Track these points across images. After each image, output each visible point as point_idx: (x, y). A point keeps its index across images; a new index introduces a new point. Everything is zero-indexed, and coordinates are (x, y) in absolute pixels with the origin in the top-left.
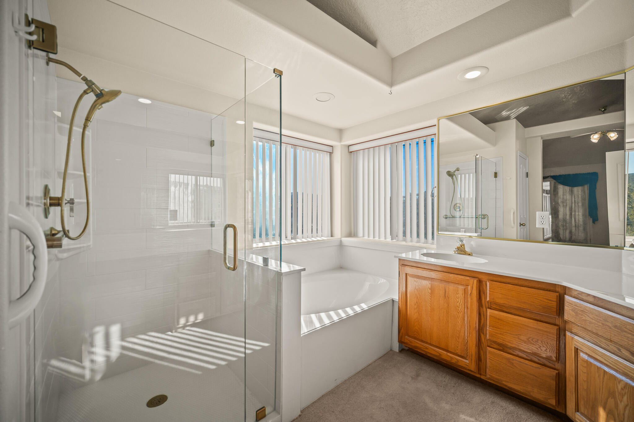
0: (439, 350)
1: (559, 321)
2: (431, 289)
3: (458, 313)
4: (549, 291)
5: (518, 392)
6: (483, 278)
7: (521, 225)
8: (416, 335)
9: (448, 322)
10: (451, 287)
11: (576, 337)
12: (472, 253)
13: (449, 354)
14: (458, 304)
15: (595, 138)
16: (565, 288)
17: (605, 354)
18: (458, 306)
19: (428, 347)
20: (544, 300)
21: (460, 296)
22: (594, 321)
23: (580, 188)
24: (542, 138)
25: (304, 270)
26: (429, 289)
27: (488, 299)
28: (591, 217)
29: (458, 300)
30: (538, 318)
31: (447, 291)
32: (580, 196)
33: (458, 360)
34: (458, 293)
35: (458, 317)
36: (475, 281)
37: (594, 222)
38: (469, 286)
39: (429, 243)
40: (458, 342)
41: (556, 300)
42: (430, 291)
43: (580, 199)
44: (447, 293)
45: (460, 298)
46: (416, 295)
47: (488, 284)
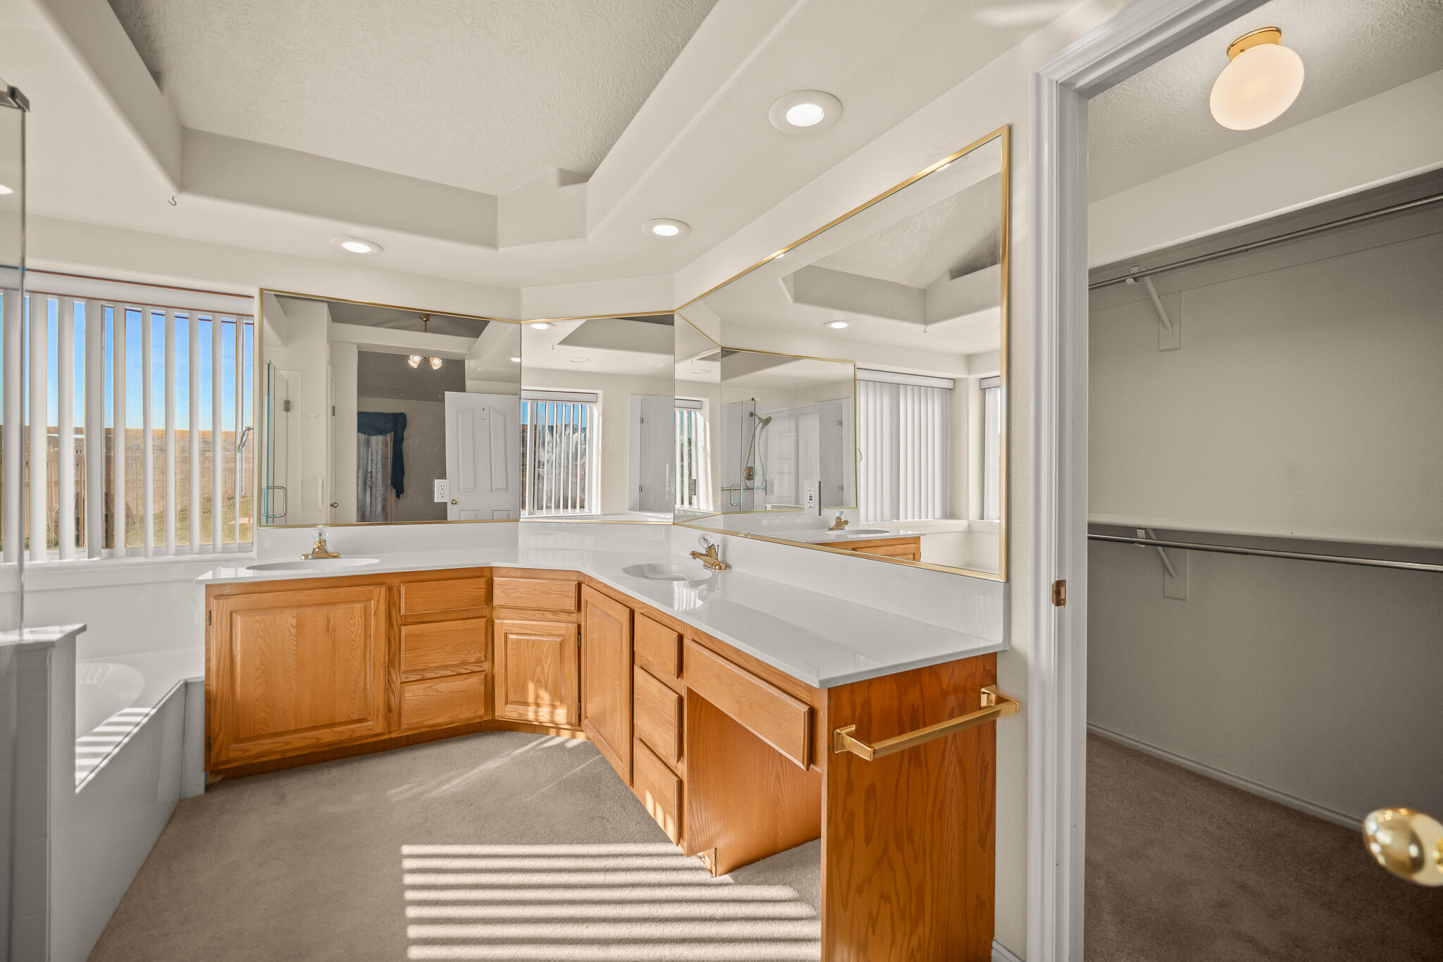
0: (314, 733)
1: (486, 612)
2: (296, 627)
3: (354, 650)
4: (477, 577)
5: (442, 725)
6: (394, 582)
7: (332, 505)
8: (260, 731)
9: (334, 673)
10: (340, 611)
11: (506, 621)
12: (339, 554)
13: (335, 729)
14: (353, 636)
15: (414, 361)
16: (491, 569)
17: (534, 625)
18: (353, 638)
19: (290, 740)
20: (473, 590)
21: (357, 621)
22: (524, 595)
23: (380, 438)
24: (358, 347)
25: (84, 629)
26: (293, 627)
27: (403, 611)
28: (394, 488)
29: (352, 629)
30: (464, 616)
31: (332, 620)
32: (380, 452)
33: (353, 730)
34: (352, 617)
35: (353, 657)
36: (383, 590)
37: (398, 496)
38: (372, 601)
39: (218, 551)
40: (353, 699)
41: (484, 586)
42: (293, 631)
43: (380, 457)
44: (332, 623)
45: (357, 624)
46: (260, 649)
47: (403, 589)
